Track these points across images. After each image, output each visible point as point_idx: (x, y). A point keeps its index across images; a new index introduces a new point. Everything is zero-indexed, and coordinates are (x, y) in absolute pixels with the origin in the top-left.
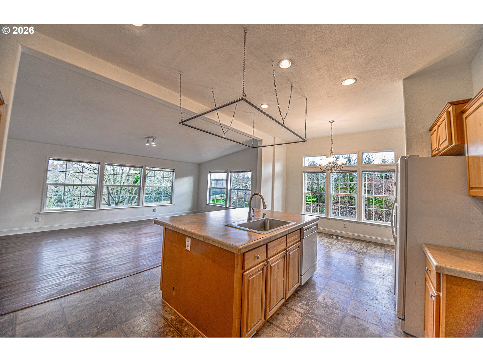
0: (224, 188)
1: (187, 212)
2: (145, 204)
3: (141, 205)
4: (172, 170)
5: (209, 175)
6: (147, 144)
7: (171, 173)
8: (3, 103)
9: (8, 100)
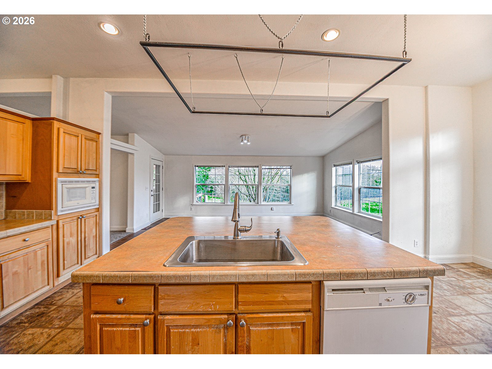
0: (350, 186)
1: (310, 214)
2: (263, 203)
3: (259, 204)
4: (289, 167)
5: (334, 169)
6: (242, 143)
7: (289, 170)
8: (99, 134)
9: (102, 131)
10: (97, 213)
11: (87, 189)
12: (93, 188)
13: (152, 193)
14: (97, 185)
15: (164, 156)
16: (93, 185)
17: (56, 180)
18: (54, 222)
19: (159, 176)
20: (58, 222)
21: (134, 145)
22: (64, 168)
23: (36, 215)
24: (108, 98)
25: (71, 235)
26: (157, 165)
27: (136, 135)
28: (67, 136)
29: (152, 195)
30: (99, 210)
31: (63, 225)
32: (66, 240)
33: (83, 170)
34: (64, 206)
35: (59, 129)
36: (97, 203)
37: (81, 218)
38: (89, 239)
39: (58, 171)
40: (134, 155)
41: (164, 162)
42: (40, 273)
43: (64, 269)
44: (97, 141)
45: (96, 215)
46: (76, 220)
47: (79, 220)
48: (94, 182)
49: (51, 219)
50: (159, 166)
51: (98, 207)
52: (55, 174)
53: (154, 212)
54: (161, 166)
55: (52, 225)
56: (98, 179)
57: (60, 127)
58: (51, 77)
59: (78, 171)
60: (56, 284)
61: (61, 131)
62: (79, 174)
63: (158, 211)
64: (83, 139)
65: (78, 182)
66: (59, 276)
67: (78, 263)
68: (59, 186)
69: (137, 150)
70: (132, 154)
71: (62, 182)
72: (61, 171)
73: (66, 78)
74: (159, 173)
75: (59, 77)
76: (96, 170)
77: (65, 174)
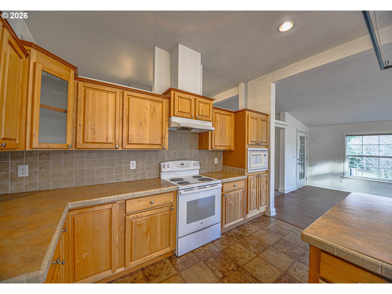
8: (268, 115)
9: (270, 112)
10: (267, 174)
11: (262, 156)
12: (265, 155)
13: (298, 162)
14: (267, 153)
15: (308, 128)
16: (265, 153)
17: (247, 149)
18: (246, 177)
19: (304, 146)
20: (248, 176)
21: (285, 121)
22: (251, 141)
23: (237, 171)
24: (273, 86)
25: (254, 188)
26: (302, 137)
27: (286, 112)
28: (252, 120)
29: (298, 164)
30: (268, 172)
31: (250, 180)
32: (252, 190)
33: (260, 143)
34: (251, 167)
35: (248, 116)
36: (267, 167)
37: (258, 176)
38: (263, 192)
39: (248, 144)
40: (285, 130)
41: (308, 134)
42: (240, 208)
43: (250, 209)
44: (267, 121)
45: (266, 176)
46: (256, 177)
47: (258, 177)
48: (265, 151)
49: (244, 175)
50: (304, 137)
51: (268, 170)
52: (247, 145)
53: (300, 179)
54: (305, 137)
55: (245, 179)
56: (268, 149)
57: (249, 114)
58: (239, 85)
59: (257, 143)
60: (246, 218)
61: (250, 116)
62: (258, 145)
63: (303, 178)
64: (260, 120)
65: (257, 151)
66: (248, 213)
67: (257, 208)
68: (249, 152)
69: (287, 125)
70: (284, 129)
71: (250, 151)
72: (249, 143)
73: (246, 83)
74: (304, 144)
75: (242, 83)
76: (266, 143)
77: (251, 145)
